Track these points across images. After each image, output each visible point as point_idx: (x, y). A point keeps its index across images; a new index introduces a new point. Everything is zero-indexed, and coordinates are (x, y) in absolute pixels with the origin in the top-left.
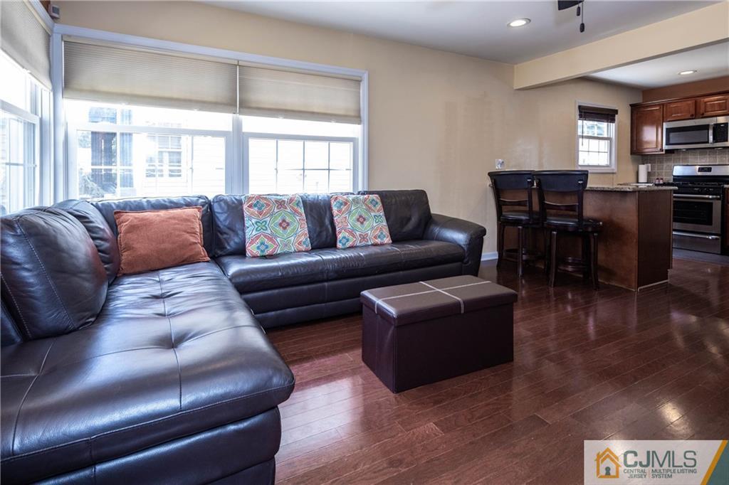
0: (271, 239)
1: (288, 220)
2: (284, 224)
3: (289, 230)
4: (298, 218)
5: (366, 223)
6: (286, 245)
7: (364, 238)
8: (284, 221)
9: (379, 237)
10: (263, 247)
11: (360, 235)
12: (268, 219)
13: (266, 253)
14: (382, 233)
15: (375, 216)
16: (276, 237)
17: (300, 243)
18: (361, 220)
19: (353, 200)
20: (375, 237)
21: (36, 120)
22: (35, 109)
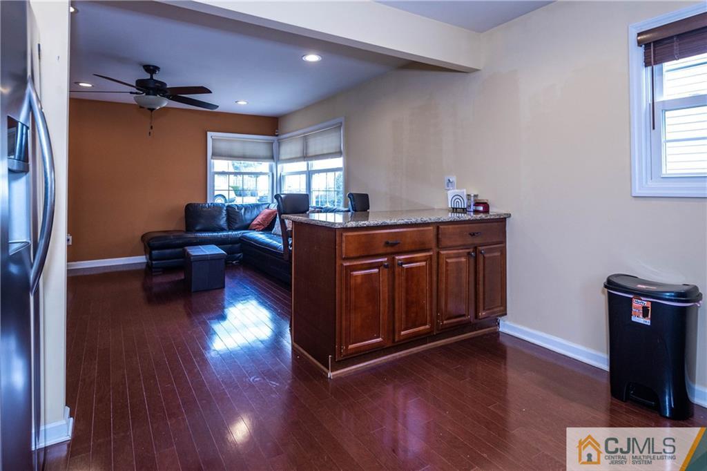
21: (271, 174)
22: (271, 169)
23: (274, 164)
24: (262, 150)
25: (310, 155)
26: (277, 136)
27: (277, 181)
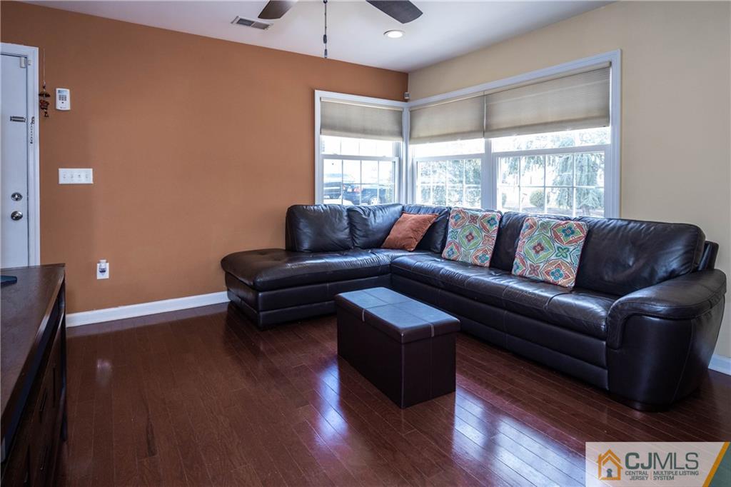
0: (457, 248)
1: (474, 234)
2: (470, 237)
3: (472, 242)
4: (484, 234)
5: (542, 254)
6: (466, 256)
7: (534, 270)
8: (470, 234)
9: (553, 274)
10: (450, 253)
11: (531, 265)
12: (459, 230)
13: (452, 258)
14: (558, 271)
15: (558, 248)
16: (461, 246)
17: (476, 257)
18: (538, 248)
19: (542, 224)
20: (548, 273)
21: (396, 160)
22: (398, 154)
23: (403, 145)
24: (388, 123)
25: (495, 127)
26: (406, 101)
27: (405, 173)
